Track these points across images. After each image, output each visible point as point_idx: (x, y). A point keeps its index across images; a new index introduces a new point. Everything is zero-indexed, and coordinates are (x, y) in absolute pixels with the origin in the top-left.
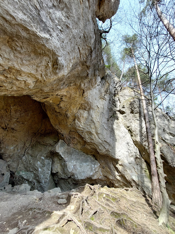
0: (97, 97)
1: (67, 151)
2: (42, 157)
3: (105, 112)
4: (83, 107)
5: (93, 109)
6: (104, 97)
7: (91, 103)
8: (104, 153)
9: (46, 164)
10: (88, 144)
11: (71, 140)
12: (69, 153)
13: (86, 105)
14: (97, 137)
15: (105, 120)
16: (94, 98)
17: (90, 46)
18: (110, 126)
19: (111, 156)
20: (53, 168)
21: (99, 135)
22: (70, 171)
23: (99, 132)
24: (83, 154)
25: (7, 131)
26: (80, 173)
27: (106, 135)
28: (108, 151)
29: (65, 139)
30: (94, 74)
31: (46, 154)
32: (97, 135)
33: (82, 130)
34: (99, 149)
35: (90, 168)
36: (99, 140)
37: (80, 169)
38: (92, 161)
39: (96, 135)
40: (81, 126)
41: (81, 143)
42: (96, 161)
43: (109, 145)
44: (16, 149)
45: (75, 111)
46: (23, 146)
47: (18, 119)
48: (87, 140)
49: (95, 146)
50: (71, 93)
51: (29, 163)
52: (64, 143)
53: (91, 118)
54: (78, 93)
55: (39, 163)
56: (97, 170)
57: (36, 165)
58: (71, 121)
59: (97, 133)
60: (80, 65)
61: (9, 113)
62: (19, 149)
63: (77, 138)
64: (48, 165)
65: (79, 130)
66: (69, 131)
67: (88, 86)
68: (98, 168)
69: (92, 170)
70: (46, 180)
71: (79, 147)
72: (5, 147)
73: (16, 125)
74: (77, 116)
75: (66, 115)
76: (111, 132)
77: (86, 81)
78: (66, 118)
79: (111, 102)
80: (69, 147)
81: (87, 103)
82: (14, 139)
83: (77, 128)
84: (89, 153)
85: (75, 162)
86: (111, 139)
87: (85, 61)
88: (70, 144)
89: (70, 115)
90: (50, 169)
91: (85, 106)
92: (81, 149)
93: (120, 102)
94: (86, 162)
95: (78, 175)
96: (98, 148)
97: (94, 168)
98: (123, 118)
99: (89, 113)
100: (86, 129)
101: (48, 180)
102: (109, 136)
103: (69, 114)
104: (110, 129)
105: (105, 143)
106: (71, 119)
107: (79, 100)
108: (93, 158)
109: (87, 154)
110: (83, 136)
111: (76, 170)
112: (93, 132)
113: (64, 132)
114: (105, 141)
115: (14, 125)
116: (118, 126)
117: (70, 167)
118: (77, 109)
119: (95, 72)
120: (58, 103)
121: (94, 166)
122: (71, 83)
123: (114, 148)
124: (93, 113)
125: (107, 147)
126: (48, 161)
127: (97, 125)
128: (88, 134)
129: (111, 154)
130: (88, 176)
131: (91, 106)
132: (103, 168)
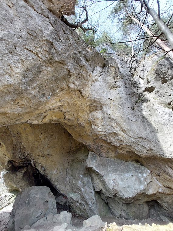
0: (105, 89)
1: (101, 163)
2: (80, 176)
3: (124, 101)
4: (93, 108)
5: (105, 104)
6: (115, 85)
7: (98, 99)
8: (147, 154)
9: (86, 182)
10: (120, 148)
11: (100, 149)
12: (104, 165)
13: (95, 104)
14: (126, 136)
15: (128, 111)
16: (100, 92)
17: (45, 39)
18: (139, 114)
19: (159, 156)
20: (94, 186)
21: (127, 132)
22: (111, 187)
23: (126, 129)
24: (122, 162)
25: (46, 157)
26: (124, 189)
27: (137, 129)
28: (150, 150)
29: (94, 151)
30: (79, 65)
31: (82, 171)
32: (125, 133)
33: (104, 134)
34: (137, 151)
35: (136, 180)
36: (131, 139)
37: (122, 183)
38: (136, 169)
39: (123, 134)
40: (100, 130)
41: (112, 149)
42: (143, 168)
43: (149, 141)
44: (58, 172)
45: (86, 117)
46: (63, 167)
47: (48, 144)
48: (115, 143)
49: (129, 147)
50: (66, 100)
51: (72, 183)
52: (94, 154)
53: (107, 116)
54: (74, 96)
55: (79, 182)
56: (149, 181)
57: (78, 185)
58: (88, 128)
59: (124, 131)
60: (47, 66)
61: (40, 142)
62: (61, 171)
63: (105, 145)
64: (88, 183)
65: (100, 135)
66: (92, 139)
67: (82, 83)
68: (150, 177)
69: (140, 182)
70: (92, 200)
71: (112, 154)
72: (50, 173)
73: (49, 150)
74: (91, 121)
75: (80, 124)
76: (143, 122)
77: (73, 79)
78: (82, 128)
79: (127, 86)
80: (102, 158)
81: (95, 101)
82: (53, 163)
83: (97, 133)
84: (129, 159)
85: (114, 175)
86: (148, 132)
87: (50, 58)
88: (102, 154)
89: (84, 123)
90: (92, 187)
91: (94, 106)
92: (116, 157)
93: (143, 79)
94: (127, 172)
95: (123, 192)
96: (134, 150)
97: (142, 179)
98: (155, 96)
99: (103, 112)
100: (108, 131)
101: (94, 201)
102: (142, 128)
103: (82, 123)
104: (140, 119)
105: (140, 140)
106: (87, 127)
107: (82, 103)
108: (136, 165)
109: (127, 161)
110: (108, 141)
111: (118, 185)
112: (118, 130)
113: (89, 143)
114: (140, 138)
115: (48, 151)
116: (152, 110)
117: (109, 183)
118: (87, 113)
119: (80, 64)
120: (63, 116)
121: (142, 175)
122: (54, 90)
123: (157, 143)
124: (108, 109)
125: (147, 145)
126: (86, 178)
127: (119, 120)
128: (113, 136)
129: (158, 153)
130: (139, 192)
131: (101, 103)
132: (158, 175)
